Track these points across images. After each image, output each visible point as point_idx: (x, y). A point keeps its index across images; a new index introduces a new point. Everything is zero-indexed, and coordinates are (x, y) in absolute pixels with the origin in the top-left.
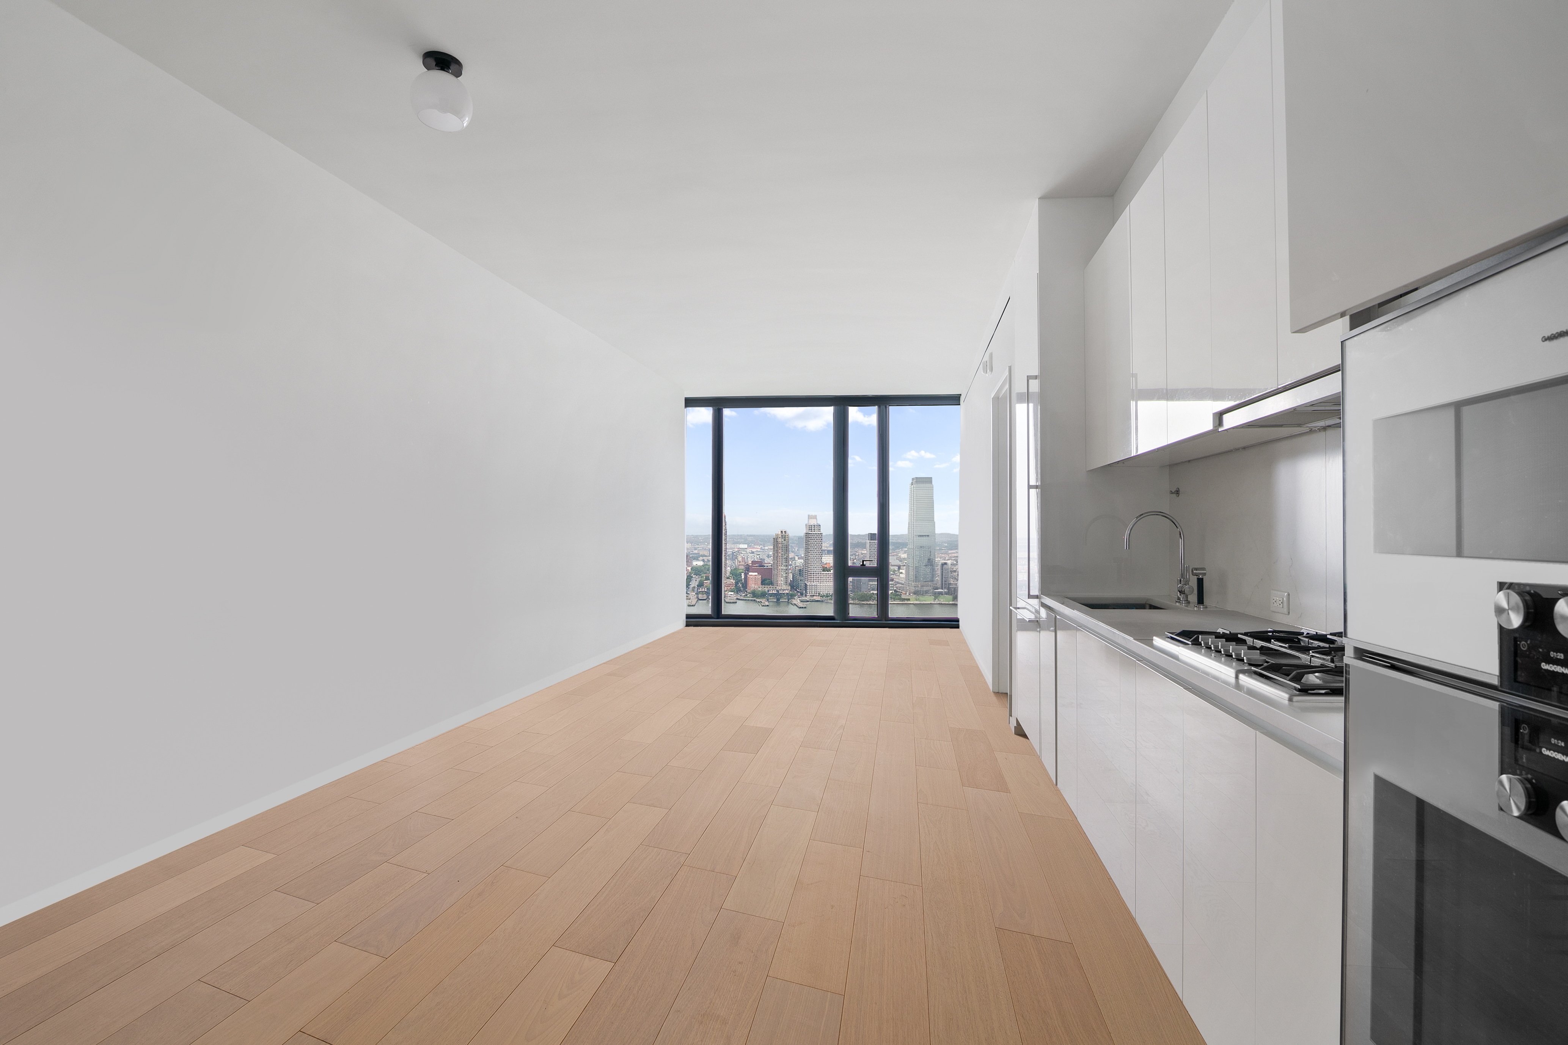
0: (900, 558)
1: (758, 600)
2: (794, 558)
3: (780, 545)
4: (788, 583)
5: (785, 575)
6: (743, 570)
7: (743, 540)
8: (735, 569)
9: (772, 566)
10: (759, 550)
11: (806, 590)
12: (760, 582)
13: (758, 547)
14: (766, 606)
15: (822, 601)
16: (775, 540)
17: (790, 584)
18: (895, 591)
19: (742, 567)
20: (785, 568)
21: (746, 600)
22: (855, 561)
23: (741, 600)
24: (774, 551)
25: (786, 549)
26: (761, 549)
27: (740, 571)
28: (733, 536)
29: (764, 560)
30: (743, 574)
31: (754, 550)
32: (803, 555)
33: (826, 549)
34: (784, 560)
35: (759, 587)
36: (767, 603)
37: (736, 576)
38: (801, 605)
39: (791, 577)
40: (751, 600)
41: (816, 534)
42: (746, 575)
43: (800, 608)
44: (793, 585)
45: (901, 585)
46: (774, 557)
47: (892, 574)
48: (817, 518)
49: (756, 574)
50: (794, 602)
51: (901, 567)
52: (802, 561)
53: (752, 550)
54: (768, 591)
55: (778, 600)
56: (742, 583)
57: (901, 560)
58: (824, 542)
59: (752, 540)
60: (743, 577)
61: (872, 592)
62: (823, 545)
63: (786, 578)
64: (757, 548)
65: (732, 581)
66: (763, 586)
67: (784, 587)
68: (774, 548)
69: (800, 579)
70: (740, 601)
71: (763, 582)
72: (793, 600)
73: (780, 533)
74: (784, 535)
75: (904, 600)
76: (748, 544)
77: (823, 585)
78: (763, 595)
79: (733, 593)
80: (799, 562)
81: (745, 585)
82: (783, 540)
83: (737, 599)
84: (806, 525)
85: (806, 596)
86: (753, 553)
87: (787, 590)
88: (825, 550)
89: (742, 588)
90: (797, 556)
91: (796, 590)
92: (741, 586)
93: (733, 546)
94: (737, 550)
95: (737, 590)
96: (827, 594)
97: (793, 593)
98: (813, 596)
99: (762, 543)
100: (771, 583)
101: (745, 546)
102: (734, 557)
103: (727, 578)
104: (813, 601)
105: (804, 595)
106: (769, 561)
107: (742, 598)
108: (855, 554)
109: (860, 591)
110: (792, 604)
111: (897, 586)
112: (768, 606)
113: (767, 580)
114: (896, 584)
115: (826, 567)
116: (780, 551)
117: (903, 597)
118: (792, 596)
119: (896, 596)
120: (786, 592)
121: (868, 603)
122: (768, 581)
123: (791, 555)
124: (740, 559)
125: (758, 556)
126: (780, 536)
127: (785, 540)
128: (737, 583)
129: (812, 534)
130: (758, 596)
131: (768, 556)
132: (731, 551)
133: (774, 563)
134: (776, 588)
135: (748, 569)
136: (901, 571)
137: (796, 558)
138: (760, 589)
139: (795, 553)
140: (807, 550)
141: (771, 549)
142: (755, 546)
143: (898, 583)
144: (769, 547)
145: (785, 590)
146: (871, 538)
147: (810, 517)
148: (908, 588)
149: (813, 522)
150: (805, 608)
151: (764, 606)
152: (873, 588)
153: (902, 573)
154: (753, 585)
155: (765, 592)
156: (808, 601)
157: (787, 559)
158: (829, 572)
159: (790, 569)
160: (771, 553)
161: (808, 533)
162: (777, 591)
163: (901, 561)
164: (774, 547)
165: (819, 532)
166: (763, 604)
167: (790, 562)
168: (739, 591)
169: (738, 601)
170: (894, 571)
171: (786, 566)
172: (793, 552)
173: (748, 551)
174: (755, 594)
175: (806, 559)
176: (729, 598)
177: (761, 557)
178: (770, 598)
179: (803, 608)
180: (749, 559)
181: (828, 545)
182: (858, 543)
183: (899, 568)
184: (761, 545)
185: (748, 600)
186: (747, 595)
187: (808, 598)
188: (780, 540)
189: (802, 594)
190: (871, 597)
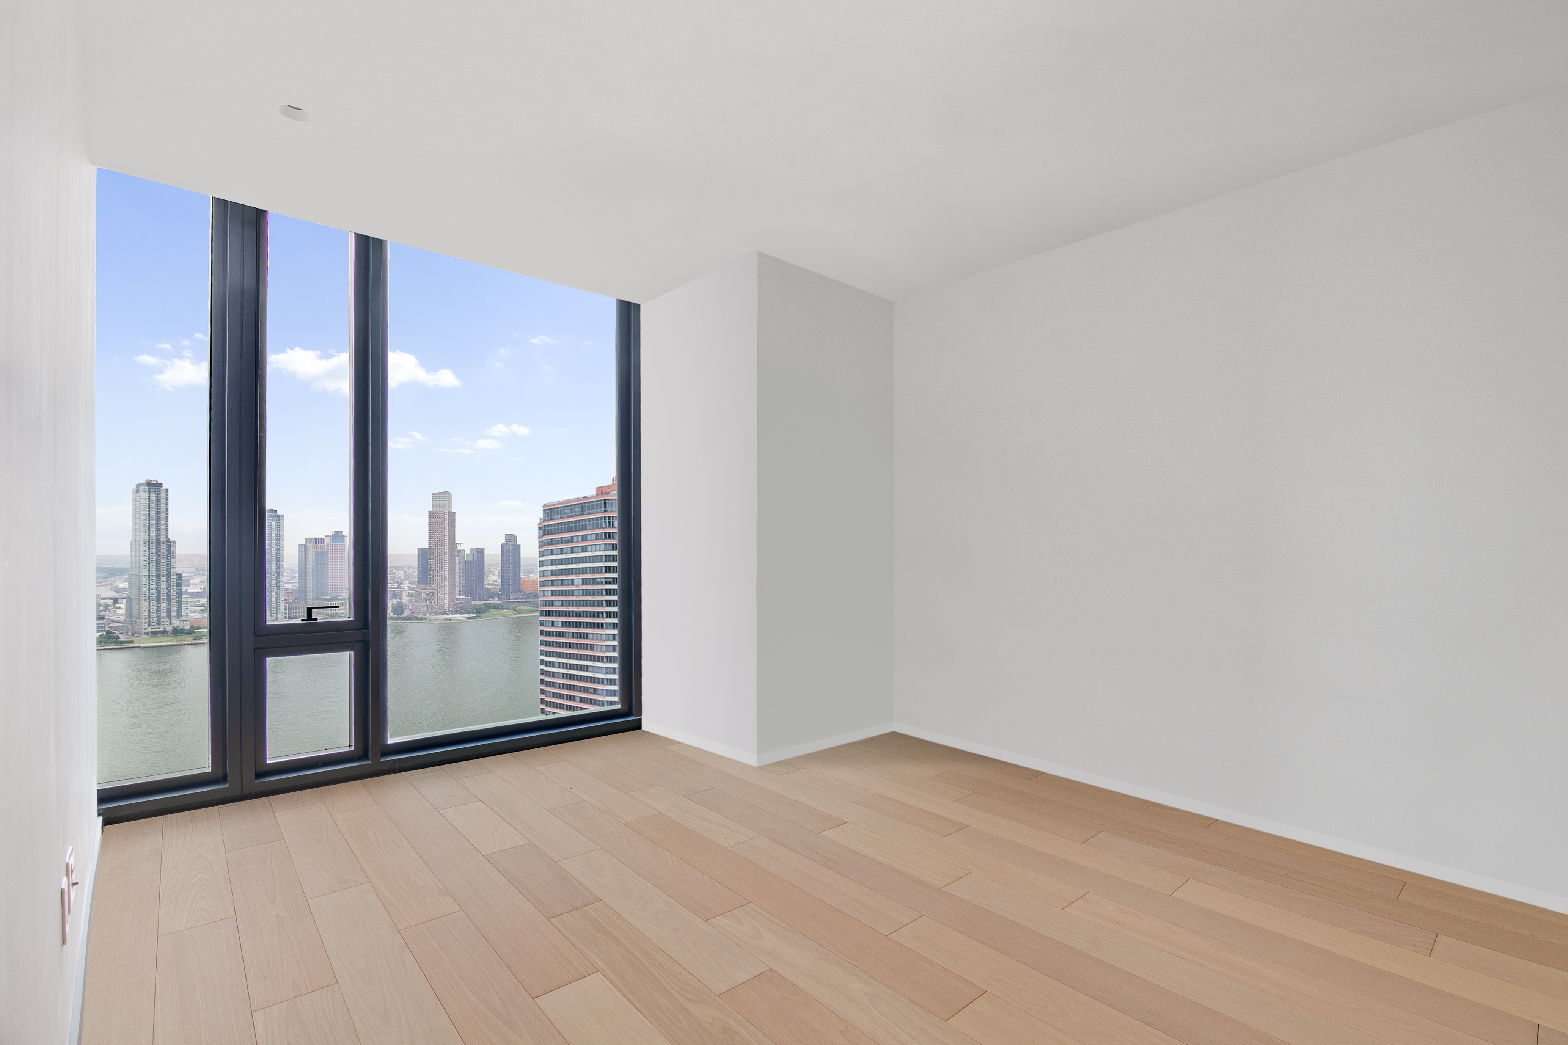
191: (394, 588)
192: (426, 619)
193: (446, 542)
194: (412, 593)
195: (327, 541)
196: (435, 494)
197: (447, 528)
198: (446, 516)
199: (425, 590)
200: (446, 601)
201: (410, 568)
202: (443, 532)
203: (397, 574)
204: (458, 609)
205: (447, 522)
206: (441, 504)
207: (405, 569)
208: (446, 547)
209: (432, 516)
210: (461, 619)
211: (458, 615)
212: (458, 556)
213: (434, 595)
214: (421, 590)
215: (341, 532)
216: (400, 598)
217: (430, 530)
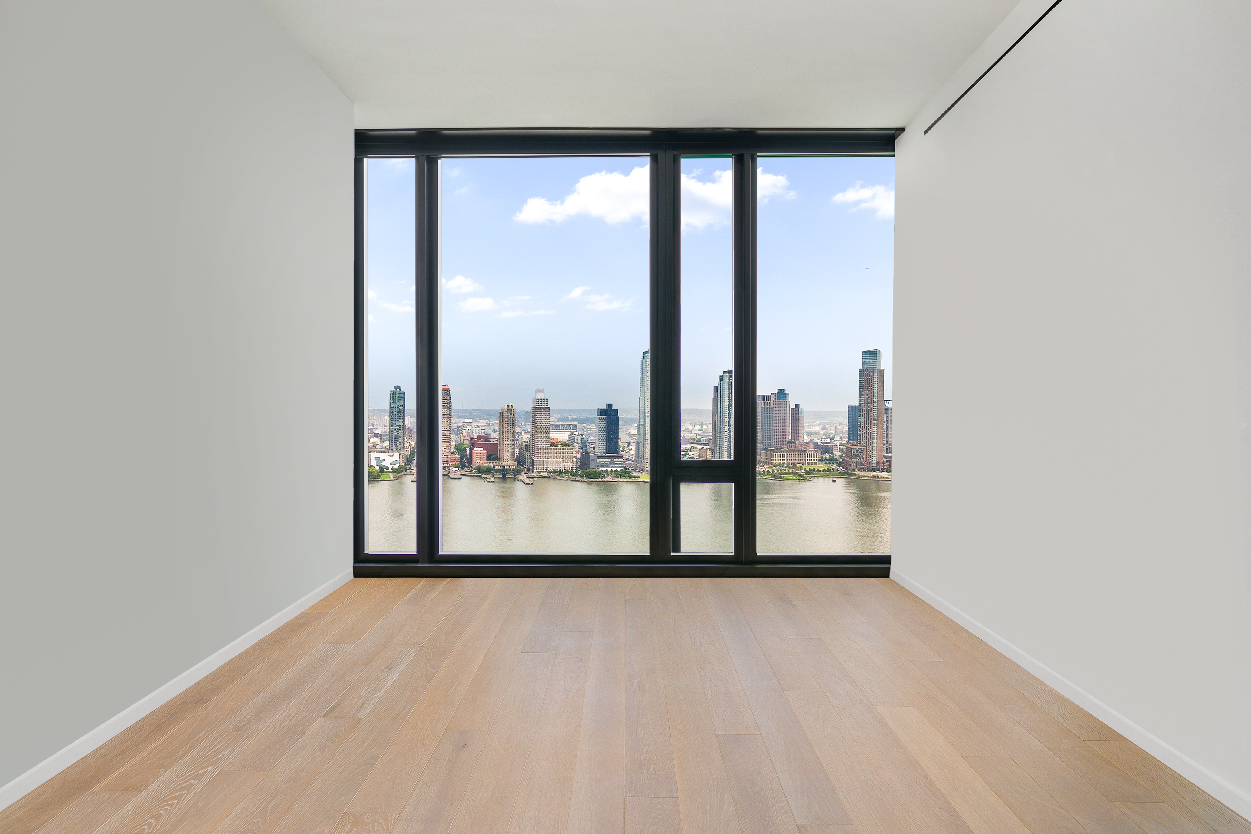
0: (630, 434)
1: (483, 476)
2: (521, 433)
3: (506, 420)
4: (514, 459)
5: (511, 451)
6: (468, 445)
7: (468, 415)
8: (459, 444)
9: (497, 440)
10: (484, 424)
11: (533, 465)
12: (485, 457)
13: (483, 421)
14: (491, 482)
15: (549, 477)
16: (501, 415)
17: (516, 460)
18: (625, 468)
19: (467, 442)
20: (511, 443)
21: (471, 476)
22: (584, 436)
23: (466, 475)
24: (500, 425)
25: (513, 423)
26: (487, 423)
27: (465, 446)
28: (458, 411)
29: (490, 434)
30: (468, 449)
31: (479, 425)
32: (530, 430)
33: (553, 423)
34: (510, 434)
35: (485, 463)
36: (492, 479)
37: (461, 451)
38: (528, 481)
39: (518, 452)
40: (476, 476)
41: (543, 408)
42: (471, 450)
43: (527, 484)
44: (520, 461)
45: (630, 462)
46: (500, 432)
47: (622, 451)
48: (545, 392)
49: (482, 449)
50: (521, 478)
51: (632, 444)
52: (529, 436)
53: (478, 424)
54: (494, 467)
55: (504, 476)
56: (467, 459)
57: (630, 435)
58: (552, 417)
59: (477, 415)
60: (468, 453)
61: (601, 469)
62: (551, 419)
63: (513, 453)
64: (483, 423)
65: (457, 456)
66: (489, 462)
67: (510, 463)
68: (500, 423)
69: (527, 454)
70: (465, 477)
71: (488, 458)
72: (519, 476)
73: (506, 407)
74: (511, 409)
75: (634, 477)
76: (473, 418)
77: (553, 461)
78: (489, 471)
79: (457, 469)
80: (526, 437)
81: (470, 461)
82: (509, 414)
83: (462, 475)
84: (533, 399)
85: (533, 471)
86: (478, 427)
87: (513, 465)
88: (552, 425)
89: (467, 464)
90: (524, 430)
91: (523, 466)
92: (465, 461)
93: (457, 420)
94: (462, 424)
95: (462, 466)
96: (555, 470)
97: (519, 468)
98: (541, 472)
99: (488, 417)
100: (497, 459)
101: (471, 420)
102: (459, 431)
103: (452, 453)
104: (540, 477)
105: (531, 472)
106: (494, 436)
107: (467, 474)
108: (583, 430)
109: (589, 468)
110: (518, 480)
111: (627, 463)
112: (493, 482)
113: (493, 454)
114: (625, 462)
115: (554, 443)
116: (506, 425)
117: (632, 475)
118: (518, 472)
119: (626, 473)
120: (513, 467)
121: (597, 480)
122: (494, 456)
123: (518, 430)
124: (465, 434)
125: (483, 431)
126: (507, 410)
127: (511, 414)
128: (461, 459)
129: (539, 408)
130: (484, 472)
131: (494, 431)
132: (456, 425)
133: (500, 438)
134: (502, 463)
135: (473, 444)
136: (630, 447)
137: (523, 433)
138: (485, 465)
139: (521, 428)
140: (534, 425)
141: (497, 423)
142: (481, 421)
143: (628, 460)
144: (495, 422)
145: (511, 466)
146: (601, 413)
147: (538, 391)
148: (638, 466)
149: (540, 396)
150: (532, 484)
151: (489, 482)
152: (602, 465)
153: (631, 450)
154: (478, 461)
155: (490, 468)
156: (535, 477)
157: (513, 434)
158: (557, 448)
159: (516, 444)
160: (497, 428)
161: (535, 407)
162: (503, 467)
163: (630, 437)
164: (500, 421)
165: (547, 406)
166: (488, 480)
167: (517, 437)
168: (464, 466)
169: (462, 477)
170: (624, 447)
171: (513, 441)
172: (519, 426)
173: (473, 425)
174: (480, 470)
175: (533, 435)
176: (454, 474)
177: (487, 432)
178: (495, 474)
179: (529, 484)
180: (474, 433)
181: (556, 420)
182: (587, 418)
183: (629, 444)
184: (487, 419)
185: (474, 476)
186: (472, 471)
187: (535, 474)
188: (506, 414)
189: (528, 470)
190: (600, 475)
191: (827, 443)
192: (855, 475)
193: (875, 400)
194: (842, 449)
195: (773, 398)
196: (866, 352)
197: (877, 386)
198: (876, 374)
199: (855, 447)
200: (875, 459)
201: (840, 424)
202: (873, 389)
203: (829, 429)
204: (885, 467)
205: (876, 379)
206: (871, 362)
207: (836, 425)
208: (875, 405)
209: (862, 374)
210: (888, 477)
211: (886, 473)
212: (886, 413)
213: (863, 451)
214: (851, 447)
215: (784, 390)
216: (832, 453)
217: (860, 387)
